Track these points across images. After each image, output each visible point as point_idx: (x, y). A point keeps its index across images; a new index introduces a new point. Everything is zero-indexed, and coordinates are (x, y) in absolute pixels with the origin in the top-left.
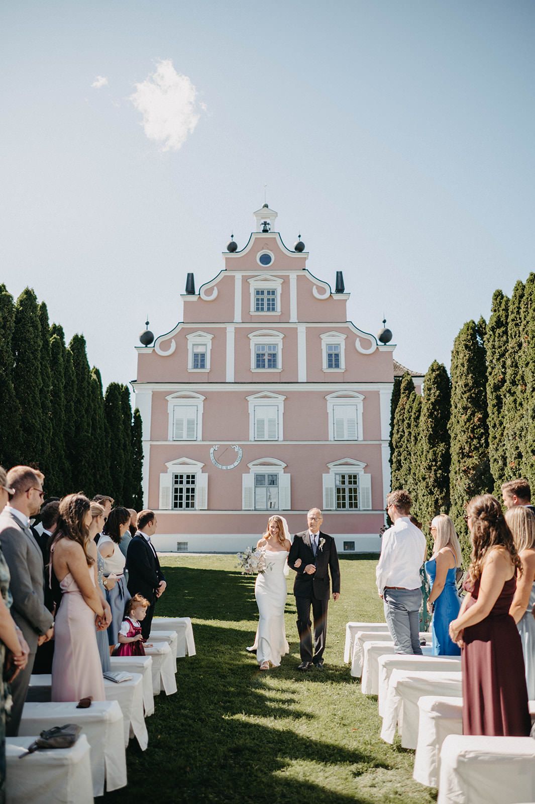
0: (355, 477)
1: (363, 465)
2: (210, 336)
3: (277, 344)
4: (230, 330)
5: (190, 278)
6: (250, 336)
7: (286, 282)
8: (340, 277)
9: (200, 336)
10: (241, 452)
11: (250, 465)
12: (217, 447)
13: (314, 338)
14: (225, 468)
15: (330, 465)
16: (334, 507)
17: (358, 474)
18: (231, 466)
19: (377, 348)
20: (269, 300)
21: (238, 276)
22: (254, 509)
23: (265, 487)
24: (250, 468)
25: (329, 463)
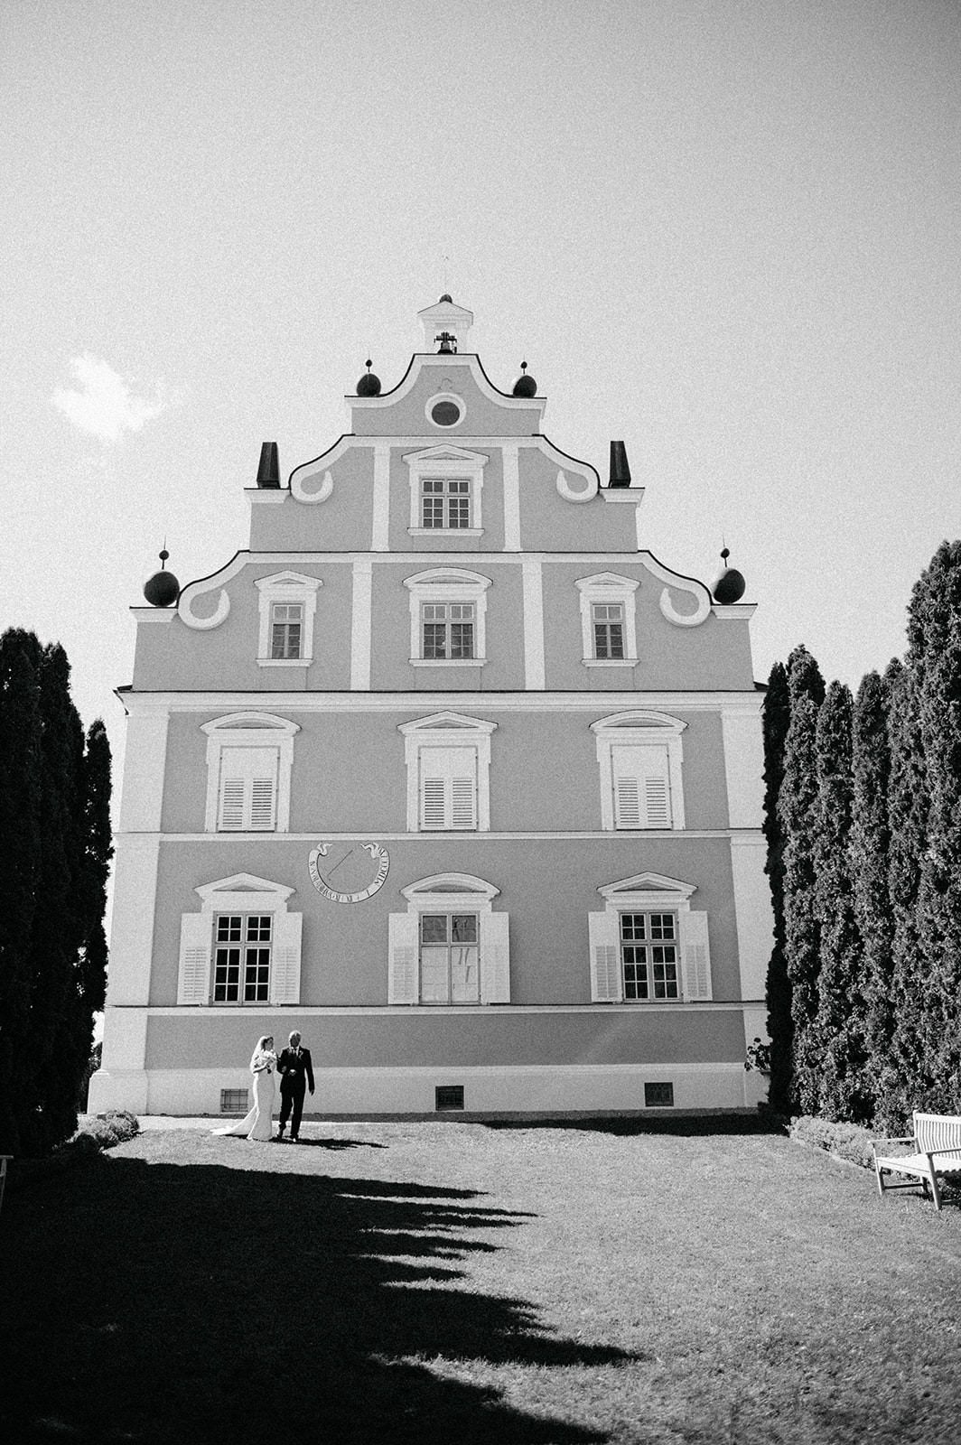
0: (668, 920)
1: (688, 890)
2: (314, 584)
3: (473, 603)
4: (362, 569)
5: (269, 454)
6: (409, 582)
7: (493, 464)
8: (618, 453)
9: (289, 582)
10: (385, 859)
11: (408, 892)
12: (327, 848)
13: (560, 588)
14: (346, 901)
15: (607, 891)
16: (619, 995)
17: (675, 911)
18: (360, 894)
19: (712, 611)
20: (453, 503)
21: (382, 449)
22: (417, 1002)
23: (448, 946)
24: (409, 899)
25: (603, 886)
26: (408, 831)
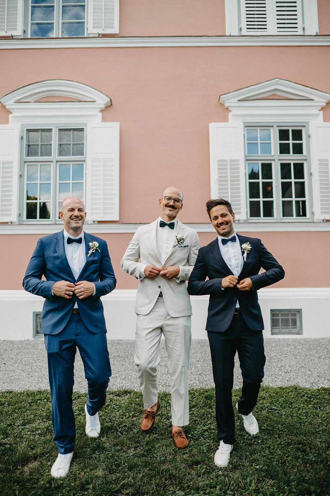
11: (9, 103)
16: (243, 213)
17: (306, 124)
23: (52, 162)
24: (11, 110)
25: (225, 94)
26: (12, 38)
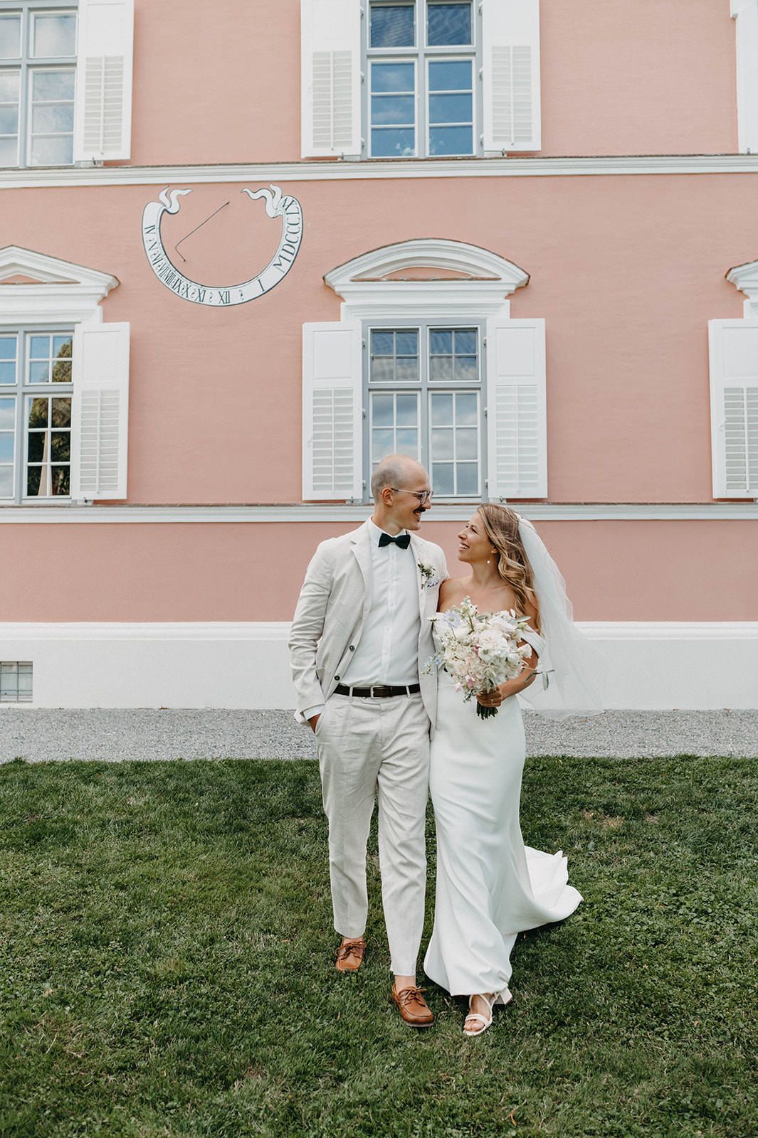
10: (295, 219)
11: (341, 281)
12: (179, 197)
14: (216, 301)
15: (746, 278)
18: (244, 288)
23: (420, 389)
24: (343, 295)
25: (740, 266)
26: (340, 160)
